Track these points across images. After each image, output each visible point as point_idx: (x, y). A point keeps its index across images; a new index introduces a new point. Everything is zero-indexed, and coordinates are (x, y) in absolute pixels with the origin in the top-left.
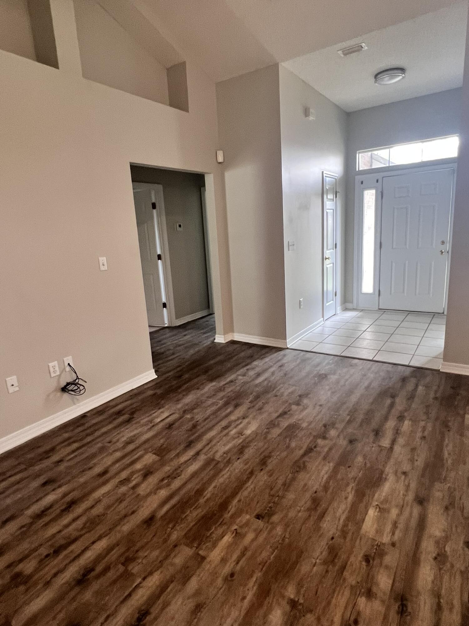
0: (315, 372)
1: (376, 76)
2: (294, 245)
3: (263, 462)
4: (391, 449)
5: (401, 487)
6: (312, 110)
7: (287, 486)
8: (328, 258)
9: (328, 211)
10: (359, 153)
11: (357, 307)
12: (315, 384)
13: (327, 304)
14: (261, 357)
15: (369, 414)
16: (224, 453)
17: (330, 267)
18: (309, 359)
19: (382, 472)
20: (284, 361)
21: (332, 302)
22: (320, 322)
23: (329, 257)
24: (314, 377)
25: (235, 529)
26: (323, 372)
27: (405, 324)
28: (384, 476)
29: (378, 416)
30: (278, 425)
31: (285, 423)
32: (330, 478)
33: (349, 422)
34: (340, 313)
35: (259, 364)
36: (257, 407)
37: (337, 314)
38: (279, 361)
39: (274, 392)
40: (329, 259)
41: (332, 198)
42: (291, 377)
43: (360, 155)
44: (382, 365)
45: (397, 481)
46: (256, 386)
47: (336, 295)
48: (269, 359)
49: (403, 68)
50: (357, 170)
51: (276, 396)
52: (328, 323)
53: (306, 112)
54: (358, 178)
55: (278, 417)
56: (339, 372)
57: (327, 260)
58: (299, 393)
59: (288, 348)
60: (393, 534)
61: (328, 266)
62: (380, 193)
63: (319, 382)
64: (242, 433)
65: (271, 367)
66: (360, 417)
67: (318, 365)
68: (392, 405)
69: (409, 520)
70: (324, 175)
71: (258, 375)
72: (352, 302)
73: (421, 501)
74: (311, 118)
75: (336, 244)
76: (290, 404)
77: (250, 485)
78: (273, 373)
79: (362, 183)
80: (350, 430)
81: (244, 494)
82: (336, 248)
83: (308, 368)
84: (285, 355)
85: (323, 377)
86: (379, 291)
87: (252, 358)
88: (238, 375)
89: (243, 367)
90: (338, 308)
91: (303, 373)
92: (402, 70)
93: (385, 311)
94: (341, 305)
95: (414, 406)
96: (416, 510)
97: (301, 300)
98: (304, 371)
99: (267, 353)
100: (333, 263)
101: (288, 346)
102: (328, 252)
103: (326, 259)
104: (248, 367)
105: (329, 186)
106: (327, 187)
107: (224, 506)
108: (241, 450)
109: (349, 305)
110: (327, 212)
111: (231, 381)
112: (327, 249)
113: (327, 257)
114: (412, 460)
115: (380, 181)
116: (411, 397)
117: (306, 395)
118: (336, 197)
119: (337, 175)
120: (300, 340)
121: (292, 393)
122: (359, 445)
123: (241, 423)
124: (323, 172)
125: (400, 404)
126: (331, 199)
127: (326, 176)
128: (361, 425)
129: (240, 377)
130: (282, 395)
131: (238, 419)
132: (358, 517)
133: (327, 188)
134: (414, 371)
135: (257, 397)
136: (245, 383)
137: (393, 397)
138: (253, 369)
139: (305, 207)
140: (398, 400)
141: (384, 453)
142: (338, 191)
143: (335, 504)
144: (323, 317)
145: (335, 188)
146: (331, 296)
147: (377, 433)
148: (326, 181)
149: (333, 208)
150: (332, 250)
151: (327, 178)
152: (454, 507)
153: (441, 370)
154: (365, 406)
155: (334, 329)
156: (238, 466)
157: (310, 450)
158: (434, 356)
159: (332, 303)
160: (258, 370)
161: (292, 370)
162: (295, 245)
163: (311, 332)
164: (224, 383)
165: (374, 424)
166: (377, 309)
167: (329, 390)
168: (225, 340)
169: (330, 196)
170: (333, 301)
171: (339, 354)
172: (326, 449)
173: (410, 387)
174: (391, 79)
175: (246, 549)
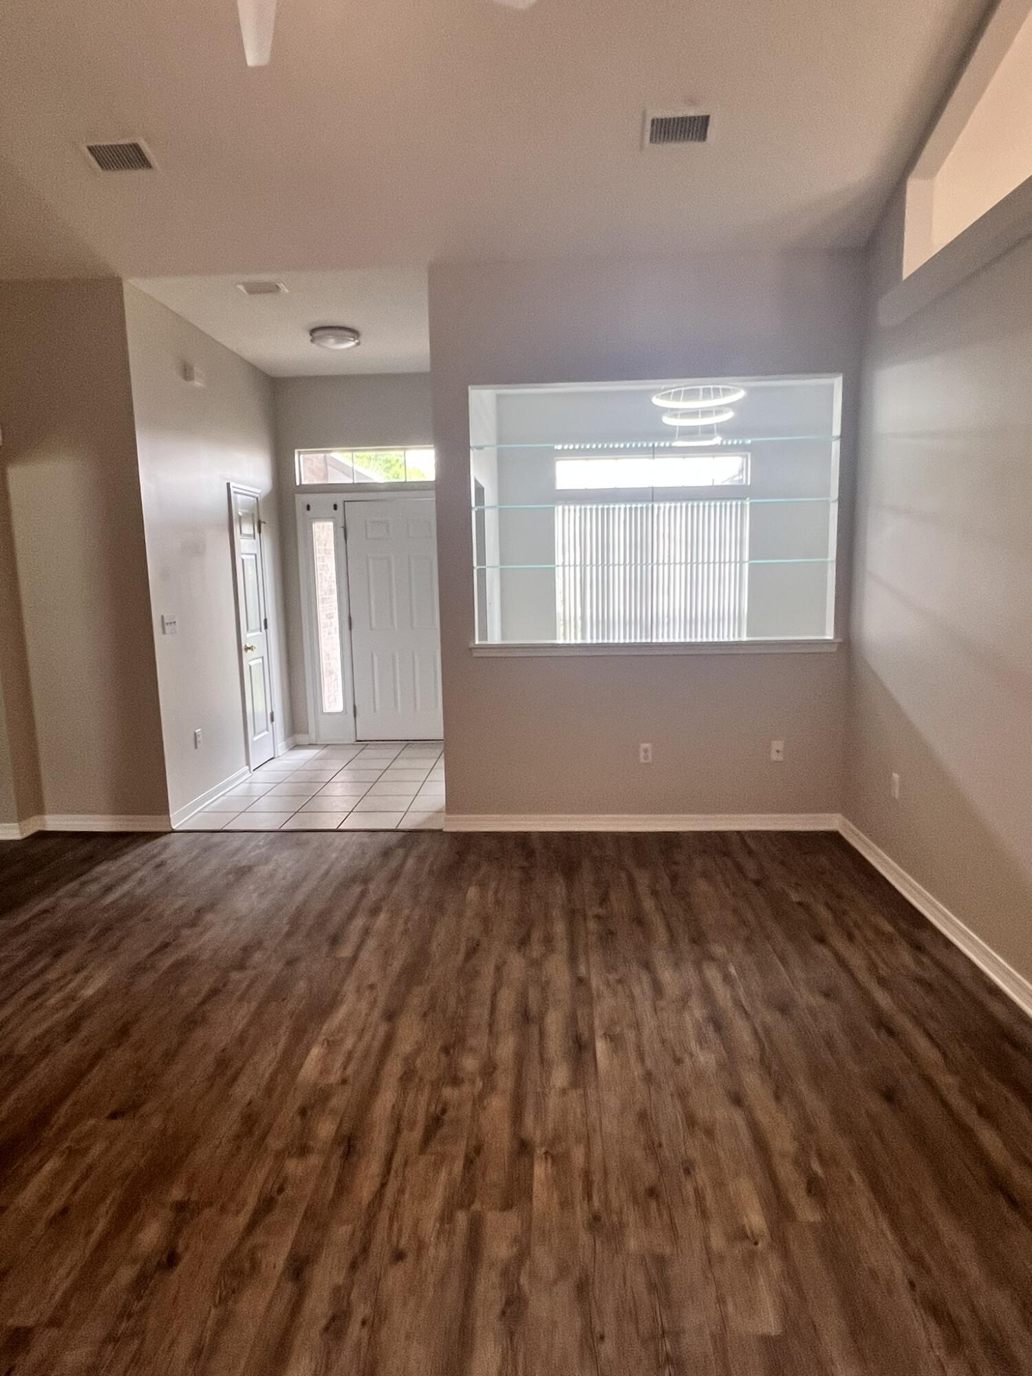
0: (230, 865)
1: (313, 331)
2: (175, 622)
3: (123, 1032)
4: (355, 958)
5: (363, 1006)
6: (197, 370)
7: (169, 1057)
8: (250, 648)
9: (244, 557)
10: (299, 453)
11: (316, 741)
12: (229, 886)
13: (255, 739)
14: (114, 856)
15: (323, 917)
16: (35, 1039)
17: (256, 665)
18: (217, 845)
19: (337, 993)
20: (164, 856)
21: (266, 733)
22: (244, 774)
23: (252, 646)
24: (229, 873)
25: (68, 1147)
26: (244, 863)
27: (400, 763)
28: (339, 998)
29: (338, 917)
30: (153, 966)
31: (167, 962)
32: (250, 1024)
33: (289, 935)
34: (283, 755)
35: (108, 870)
36: (105, 947)
37: (279, 757)
38: (154, 856)
39: (144, 913)
40: (252, 650)
41: (252, 532)
42: (181, 883)
43: (301, 456)
44: (354, 834)
45: (359, 999)
46: (106, 909)
47: (272, 720)
48: (131, 858)
49: (356, 329)
50: (298, 484)
51: (149, 920)
52: (260, 775)
53: (186, 372)
54: (301, 500)
55: (152, 954)
56: (275, 857)
57: (249, 651)
58: (196, 906)
59: (173, 831)
60: (345, 1068)
61: (252, 663)
62: (342, 529)
63: (237, 880)
64: (75, 996)
65: (136, 870)
66: (309, 921)
67: (238, 850)
68: (363, 894)
69: (370, 1046)
70: (232, 490)
71: (109, 889)
72: (307, 732)
73: (391, 1016)
74: (198, 383)
75: (266, 620)
76: (178, 928)
77: (96, 1074)
78: (141, 882)
79: (308, 508)
80: (290, 946)
81: (85, 1090)
82: (266, 627)
83: (214, 862)
84: (166, 846)
85: (242, 872)
86: (355, 707)
87: (91, 861)
88: (60, 897)
89: (72, 880)
90: (280, 745)
91: (206, 871)
92: (355, 333)
93: (367, 744)
94: (285, 740)
95: (396, 890)
96: (383, 1029)
97: (197, 731)
98: (208, 868)
99: (126, 846)
100: (263, 658)
101: (174, 828)
102: (249, 635)
103: (247, 649)
104: (83, 879)
105: (244, 511)
106: (239, 511)
107: (42, 1120)
108: (73, 1025)
109: (302, 739)
110: (243, 560)
111: (45, 911)
112: (248, 629)
113: (248, 646)
114: (384, 967)
115: (340, 507)
116: (394, 878)
117: (211, 907)
118: (260, 532)
119: (259, 491)
120: (199, 812)
121: (181, 909)
122: (302, 966)
123: (70, 981)
124: (228, 484)
125: (376, 889)
126: (249, 535)
127: (235, 492)
128: (308, 935)
129: (66, 901)
130: (161, 916)
131: (64, 975)
132: (295, 1062)
133: (240, 514)
134: (405, 836)
135: (107, 929)
136: (77, 909)
137: (366, 881)
138: (96, 879)
139: (195, 549)
140: (371, 887)
141: (343, 966)
142: (262, 520)
143: (257, 1058)
144: (248, 764)
145: (256, 515)
146: (262, 722)
147: (335, 941)
148: (236, 502)
149: (256, 552)
150: (259, 633)
151: (239, 496)
152: (434, 1011)
153: (444, 830)
154: (317, 906)
155: (270, 785)
156: (68, 1052)
157: (215, 992)
158: (437, 810)
159: (267, 735)
160: (105, 881)
161: (182, 868)
162: (177, 623)
163: (222, 795)
164: (28, 916)
165: (331, 929)
166: (353, 740)
167: (255, 890)
168: (22, 834)
169: (248, 529)
170: (268, 730)
171: (277, 828)
172: (246, 983)
173: (394, 863)
174: (338, 342)
175: (90, 1168)
